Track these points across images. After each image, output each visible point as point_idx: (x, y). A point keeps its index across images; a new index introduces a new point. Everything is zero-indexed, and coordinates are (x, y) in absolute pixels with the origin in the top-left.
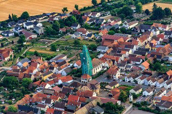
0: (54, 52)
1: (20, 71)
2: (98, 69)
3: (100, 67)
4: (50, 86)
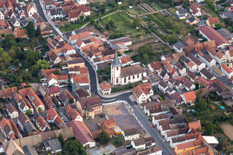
1: (58, 44)
2: (134, 78)
3: (138, 77)
4: (56, 82)
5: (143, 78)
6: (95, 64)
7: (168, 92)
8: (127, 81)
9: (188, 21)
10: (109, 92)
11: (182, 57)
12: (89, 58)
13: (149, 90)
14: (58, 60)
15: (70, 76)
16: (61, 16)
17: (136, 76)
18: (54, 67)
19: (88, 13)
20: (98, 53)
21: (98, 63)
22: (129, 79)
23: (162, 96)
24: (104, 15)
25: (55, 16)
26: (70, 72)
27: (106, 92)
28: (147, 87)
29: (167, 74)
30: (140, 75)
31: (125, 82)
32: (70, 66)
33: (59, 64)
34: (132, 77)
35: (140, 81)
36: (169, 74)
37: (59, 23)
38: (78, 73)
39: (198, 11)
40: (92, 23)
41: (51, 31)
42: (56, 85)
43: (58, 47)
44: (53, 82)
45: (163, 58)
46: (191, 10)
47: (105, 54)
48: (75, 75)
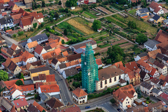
0: (92, 32)
1: (14, 53)
2: (110, 81)
3: (115, 80)
4: (21, 94)
5: (121, 81)
6: (62, 70)
7: (154, 94)
8: (104, 86)
9: (152, 20)
10: (86, 99)
11: (158, 55)
12: (53, 65)
13: (133, 93)
14: (18, 70)
15: (35, 86)
16: (13, 25)
17: (113, 79)
18: (14, 78)
19: (41, 20)
20: (63, 59)
21: (65, 69)
22: (106, 83)
23: (148, 99)
24: (59, 21)
25: (5, 26)
26: (34, 82)
27: (82, 100)
28: (130, 90)
29: (147, 75)
30: (117, 77)
31: (101, 86)
32: (33, 75)
33: (20, 74)
34: (108, 80)
35: (118, 85)
36: (149, 74)
37: (10, 32)
38: (44, 81)
39: (160, 8)
40: (48, 30)
41: (4, 41)
42: (21, 97)
43: (15, 57)
44: (17, 93)
45: (137, 58)
46: (151, 9)
47: (70, 59)
48: (41, 84)
